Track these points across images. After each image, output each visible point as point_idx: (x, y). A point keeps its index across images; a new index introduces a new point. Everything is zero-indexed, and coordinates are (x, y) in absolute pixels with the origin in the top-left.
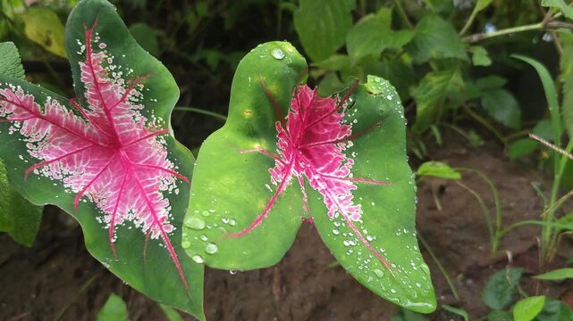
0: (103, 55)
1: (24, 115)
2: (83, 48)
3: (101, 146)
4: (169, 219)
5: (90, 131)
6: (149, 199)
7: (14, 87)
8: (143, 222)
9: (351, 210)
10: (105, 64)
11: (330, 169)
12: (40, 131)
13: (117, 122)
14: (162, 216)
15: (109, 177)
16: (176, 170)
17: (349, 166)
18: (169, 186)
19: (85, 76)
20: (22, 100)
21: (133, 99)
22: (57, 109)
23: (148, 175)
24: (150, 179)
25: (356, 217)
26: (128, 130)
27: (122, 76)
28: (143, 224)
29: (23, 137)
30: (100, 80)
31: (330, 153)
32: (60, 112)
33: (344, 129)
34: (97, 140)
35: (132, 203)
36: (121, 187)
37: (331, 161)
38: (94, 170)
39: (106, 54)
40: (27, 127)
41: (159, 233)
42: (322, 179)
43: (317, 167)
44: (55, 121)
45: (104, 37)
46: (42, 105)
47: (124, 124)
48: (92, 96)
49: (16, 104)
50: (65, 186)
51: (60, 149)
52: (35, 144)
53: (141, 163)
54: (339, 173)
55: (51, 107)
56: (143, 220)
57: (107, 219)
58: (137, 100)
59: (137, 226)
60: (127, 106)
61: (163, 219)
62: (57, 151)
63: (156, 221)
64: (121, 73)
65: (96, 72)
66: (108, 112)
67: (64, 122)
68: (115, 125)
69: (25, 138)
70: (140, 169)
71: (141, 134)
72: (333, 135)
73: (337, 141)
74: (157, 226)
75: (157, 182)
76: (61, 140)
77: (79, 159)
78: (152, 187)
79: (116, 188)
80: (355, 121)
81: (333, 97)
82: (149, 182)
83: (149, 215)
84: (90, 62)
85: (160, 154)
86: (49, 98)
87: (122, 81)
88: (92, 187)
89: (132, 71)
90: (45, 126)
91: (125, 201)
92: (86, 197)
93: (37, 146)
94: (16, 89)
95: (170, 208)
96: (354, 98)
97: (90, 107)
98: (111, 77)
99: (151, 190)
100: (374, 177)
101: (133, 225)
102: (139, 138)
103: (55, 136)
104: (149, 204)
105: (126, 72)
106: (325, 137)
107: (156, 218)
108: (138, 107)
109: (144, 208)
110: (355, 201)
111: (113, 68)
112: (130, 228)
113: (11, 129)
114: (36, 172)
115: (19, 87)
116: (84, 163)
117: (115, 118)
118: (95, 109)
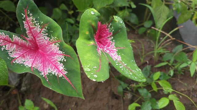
0: (31, 18)
1: (6, 43)
2: (24, 16)
3: (32, 49)
4: (65, 70)
5: (28, 45)
6: (55, 64)
7: (1, 33)
8: (55, 72)
9: (118, 57)
10: (33, 21)
11: (108, 46)
12: (12, 48)
13: (38, 40)
14: (61, 69)
15: (38, 59)
16: (64, 54)
17: (114, 44)
18: (61, 59)
19: (26, 26)
20: (5, 37)
21: (44, 32)
22: (17, 39)
23: (52, 57)
24: (53, 58)
25: (120, 59)
26: (42, 43)
27: (39, 25)
28: (55, 73)
29: (7, 51)
30: (31, 27)
31: (107, 41)
32: (18, 40)
33: (110, 33)
34: (31, 48)
35: (49, 67)
36: (43, 62)
37: (108, 44)
38: (33, 58)
39: (32, 17)
40: (7, 47)
41: (62, 75)
42: (107, 49)
43: (104, 46)
44: (16, 43)
45: (31, 12)
46: (12, 38)
47: (41, 41)
48: (29, 33)
49: (3, 39)
50: (25, 65)
51: (19, 53)
52: (11, 52)
53: (48, 53)
54: (111, 47)
55: (15, 39)
56: (54, 72)
57: (43, 73)
58: (45, 32)
59: (53, 74)
60: (42, 35)
61: (62, 70)
62: (18, 54)
63: (59, 71)
64: (39, 23)
65: (29, 24)
66: (34, 37)
67: (20, 43)
68: (37, 41)
69: (8, 51)
70: (48, 55)
71: (48, 43)
72: (107, 35)
73: (109, 37)
74: (60, 72)
75: (56, 58)
76: (19, 50)
77: (26, 55)
78: (55, 60)
79: (41, 63)
80: (113, 31)
81: (106, 24)
82: (53, 59)
83: (56, 70)
84: (27, 21)
85: (55, 49)
86: (14, 35)
87: (39, 26)
88: (34, 64)
89: (42, 22)
90: (13, 46)
91: (46, 66)
92: (34, 68)
93: (12, 53)
94: (2, 34)
95: (64, 66)
96: (112, 23)
97: (28, 37)
98: (35, 25)
99: (54, 61)
100: (121, 47)
101: (52, 74)
102: (47, 45)
103: (17, 49)
104: (55, 66)
105: (41, 23)
106: (105, 37)
107: (59, 70)
108: (46, 34)
109: (53, 68)
110: (118, 54)
111: (36, 22)
112: (51, 75)
113: (2, 48)
114: (14, 62)
115: (3, 33)
116: (28, 56)
117: (37, 39)
118: (30, 37)
